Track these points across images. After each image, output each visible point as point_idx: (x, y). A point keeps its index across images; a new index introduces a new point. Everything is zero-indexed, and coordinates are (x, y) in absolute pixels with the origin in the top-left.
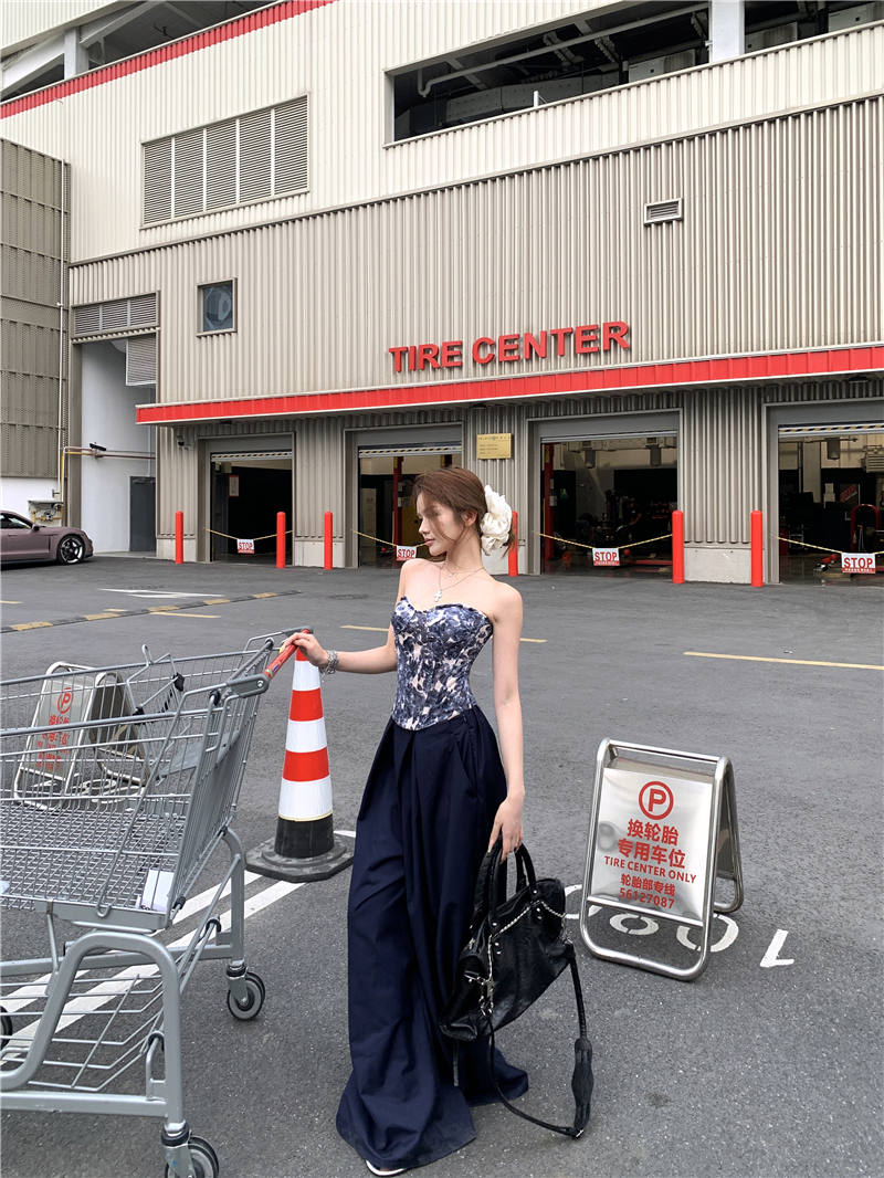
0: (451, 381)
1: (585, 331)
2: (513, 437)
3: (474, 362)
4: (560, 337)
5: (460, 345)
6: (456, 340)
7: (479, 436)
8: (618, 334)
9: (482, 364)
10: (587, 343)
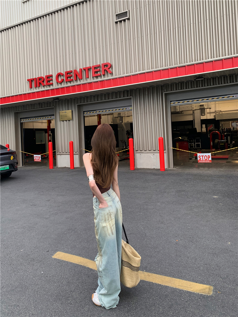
1: (95, 67)
4: (87, 70)
5: (52, 76)
8: (107, 68)
9: (60, 83)
10: (97, 72)
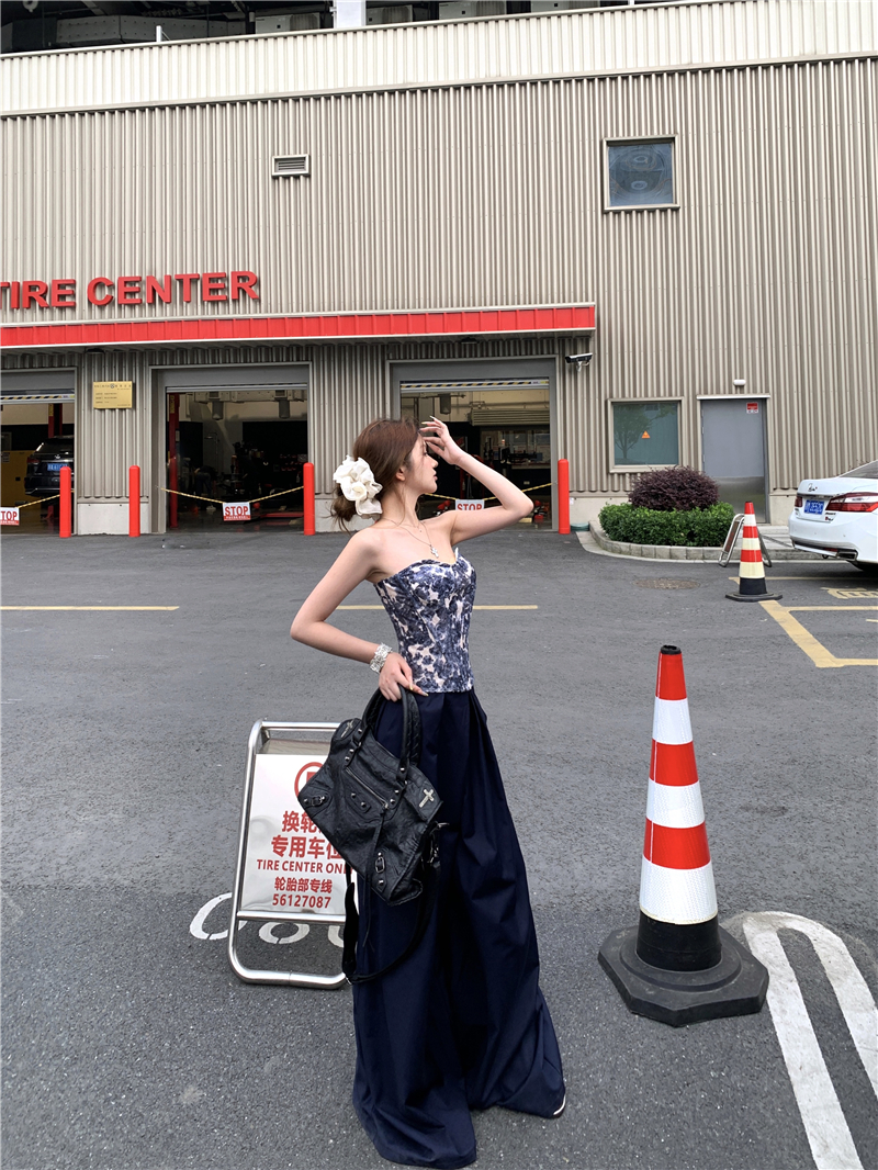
0: (63, 322)
1: (213, 278)
2: (134, 386)
3: (90, 303)
4: (186, 282)
5: (73, 284)
6: (68, 278)
7: (95, 384)
8: (246, 284)
9: (99, 306)
10: (215, 290)
